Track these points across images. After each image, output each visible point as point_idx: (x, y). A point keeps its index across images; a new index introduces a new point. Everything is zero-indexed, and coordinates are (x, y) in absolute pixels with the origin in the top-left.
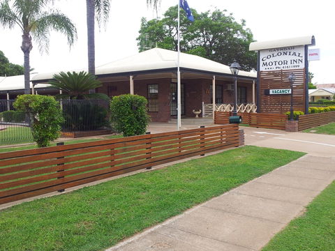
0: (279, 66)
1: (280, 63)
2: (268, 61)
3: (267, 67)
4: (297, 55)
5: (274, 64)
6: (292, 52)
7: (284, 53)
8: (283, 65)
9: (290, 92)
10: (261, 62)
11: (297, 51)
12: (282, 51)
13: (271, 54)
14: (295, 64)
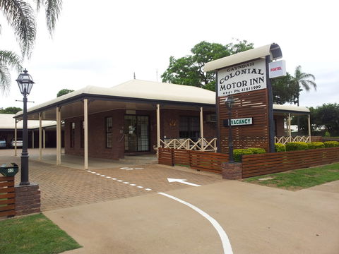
0: (238, 89)
1: (239, 85)
2: (226, 83)
3: (225, 91)
4: (257, 71)
5: (232, 86)
6: (251, 68)
7: (243, 71)
8: (242, 87)
9: (251, 123)
10: (219, 85)
11: (257, 67)
12: (240, 70)
13: (228, 74)
14: (256, 85)
